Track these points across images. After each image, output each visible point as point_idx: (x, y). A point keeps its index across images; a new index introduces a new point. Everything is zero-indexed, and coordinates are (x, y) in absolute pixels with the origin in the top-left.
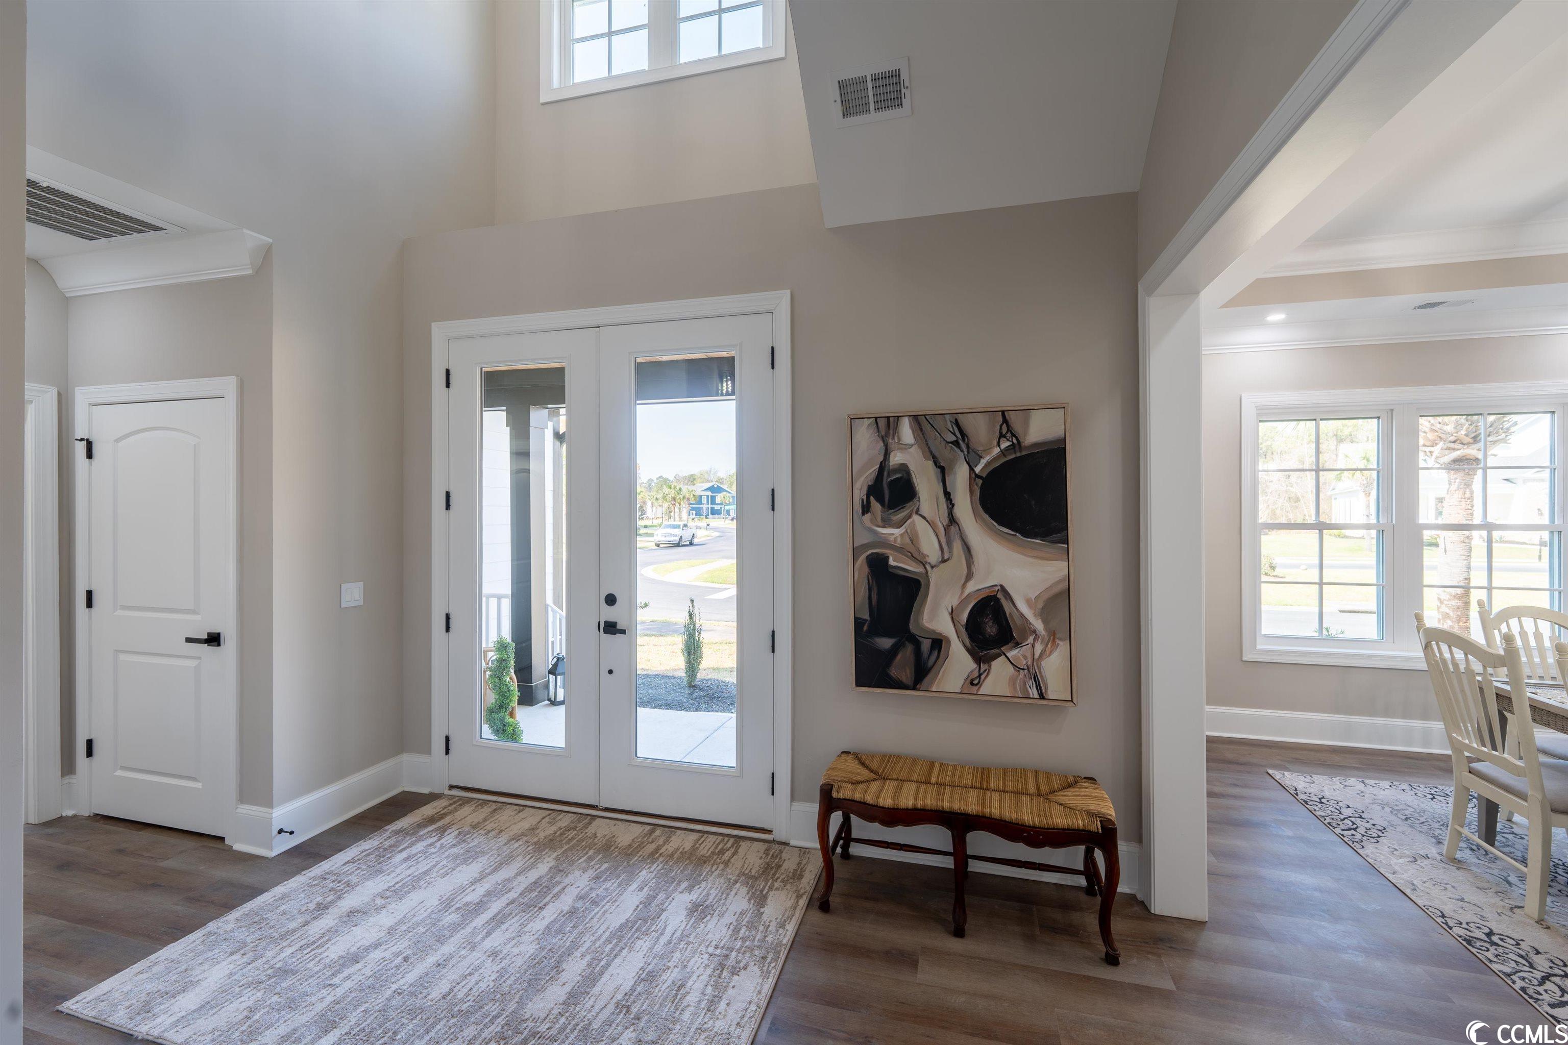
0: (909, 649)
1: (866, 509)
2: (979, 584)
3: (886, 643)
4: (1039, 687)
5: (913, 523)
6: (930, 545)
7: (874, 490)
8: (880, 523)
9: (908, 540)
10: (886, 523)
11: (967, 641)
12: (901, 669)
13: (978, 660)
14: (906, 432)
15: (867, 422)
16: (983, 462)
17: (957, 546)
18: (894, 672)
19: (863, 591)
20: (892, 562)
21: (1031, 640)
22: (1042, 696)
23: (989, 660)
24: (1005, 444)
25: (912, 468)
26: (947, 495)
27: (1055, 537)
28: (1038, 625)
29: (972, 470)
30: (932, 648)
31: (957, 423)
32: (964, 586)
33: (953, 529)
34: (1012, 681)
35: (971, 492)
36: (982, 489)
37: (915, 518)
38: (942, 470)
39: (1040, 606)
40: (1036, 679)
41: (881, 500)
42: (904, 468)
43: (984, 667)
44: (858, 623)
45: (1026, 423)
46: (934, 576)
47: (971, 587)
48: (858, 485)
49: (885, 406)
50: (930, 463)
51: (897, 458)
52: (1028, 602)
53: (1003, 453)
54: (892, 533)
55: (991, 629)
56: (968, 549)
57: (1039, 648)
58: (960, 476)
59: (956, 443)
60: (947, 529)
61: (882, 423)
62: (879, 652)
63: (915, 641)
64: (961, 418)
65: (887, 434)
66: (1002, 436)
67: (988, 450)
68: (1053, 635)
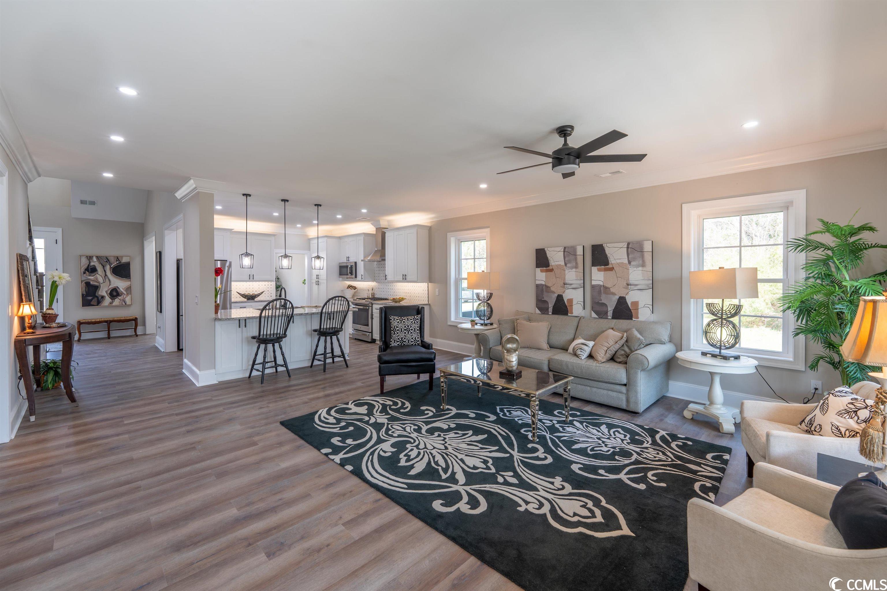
0: (96, 299)
1: (84, 273)
2: (112, 286)
3: (90, 298)
4: (125, 303)
5: (97, 276)
6: (101, 280)
7: (87, 269)
8: (88, 275)
9: (95, 279)
10: (89, 276)
11: (110, 296)
12: (94, 302)
13: (112, 299)
14: (95, 259)
15: (84, 257)
16: (113, 265)
17: (107, 280)
18: (92, 303)
19: (84, 289)
20: (91, 283)
21: (123, 295)
22: (126, 304)
23: (114, 299)
24: (117, 262)
25: (96, 265)
26: (105, 271)
27: (128, 278)
28: (125, 292)
29: (110, 266)
30: (101, 298)
31: (107, 258)
32: (109, 287)
33: (106, 277)
34: (119, 302)
35: (110, 270)
36: (113, 270)
37: (97, 275)
38: (103, 266)
39: (125, 289)
40: (124, 301)
41: (88, 271)
42: (94, 266)
43: (113, 300)
44: (83, 295)
45: (122, 259)
46: (101, 285)
47: (110, 287)
48: (82, 269)
49: (89, 253)
50: (101, 265)
51: (92, 264)
52: (123, 289)
53: (117, 264)
54: (91, 278)
55: (115, 294)
56: (109, 280)
57: (125, 296)
58: (108, 268)
59: (107, 262)
60: (105, 277)
61: (89, 257)
62: (89, 300)
63: (97, 297)
64: (107, 257)
65: (90, 259)
66: (117, 261)
67: (114, 263)
68: (128, 294)
